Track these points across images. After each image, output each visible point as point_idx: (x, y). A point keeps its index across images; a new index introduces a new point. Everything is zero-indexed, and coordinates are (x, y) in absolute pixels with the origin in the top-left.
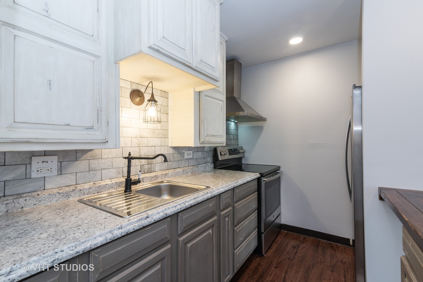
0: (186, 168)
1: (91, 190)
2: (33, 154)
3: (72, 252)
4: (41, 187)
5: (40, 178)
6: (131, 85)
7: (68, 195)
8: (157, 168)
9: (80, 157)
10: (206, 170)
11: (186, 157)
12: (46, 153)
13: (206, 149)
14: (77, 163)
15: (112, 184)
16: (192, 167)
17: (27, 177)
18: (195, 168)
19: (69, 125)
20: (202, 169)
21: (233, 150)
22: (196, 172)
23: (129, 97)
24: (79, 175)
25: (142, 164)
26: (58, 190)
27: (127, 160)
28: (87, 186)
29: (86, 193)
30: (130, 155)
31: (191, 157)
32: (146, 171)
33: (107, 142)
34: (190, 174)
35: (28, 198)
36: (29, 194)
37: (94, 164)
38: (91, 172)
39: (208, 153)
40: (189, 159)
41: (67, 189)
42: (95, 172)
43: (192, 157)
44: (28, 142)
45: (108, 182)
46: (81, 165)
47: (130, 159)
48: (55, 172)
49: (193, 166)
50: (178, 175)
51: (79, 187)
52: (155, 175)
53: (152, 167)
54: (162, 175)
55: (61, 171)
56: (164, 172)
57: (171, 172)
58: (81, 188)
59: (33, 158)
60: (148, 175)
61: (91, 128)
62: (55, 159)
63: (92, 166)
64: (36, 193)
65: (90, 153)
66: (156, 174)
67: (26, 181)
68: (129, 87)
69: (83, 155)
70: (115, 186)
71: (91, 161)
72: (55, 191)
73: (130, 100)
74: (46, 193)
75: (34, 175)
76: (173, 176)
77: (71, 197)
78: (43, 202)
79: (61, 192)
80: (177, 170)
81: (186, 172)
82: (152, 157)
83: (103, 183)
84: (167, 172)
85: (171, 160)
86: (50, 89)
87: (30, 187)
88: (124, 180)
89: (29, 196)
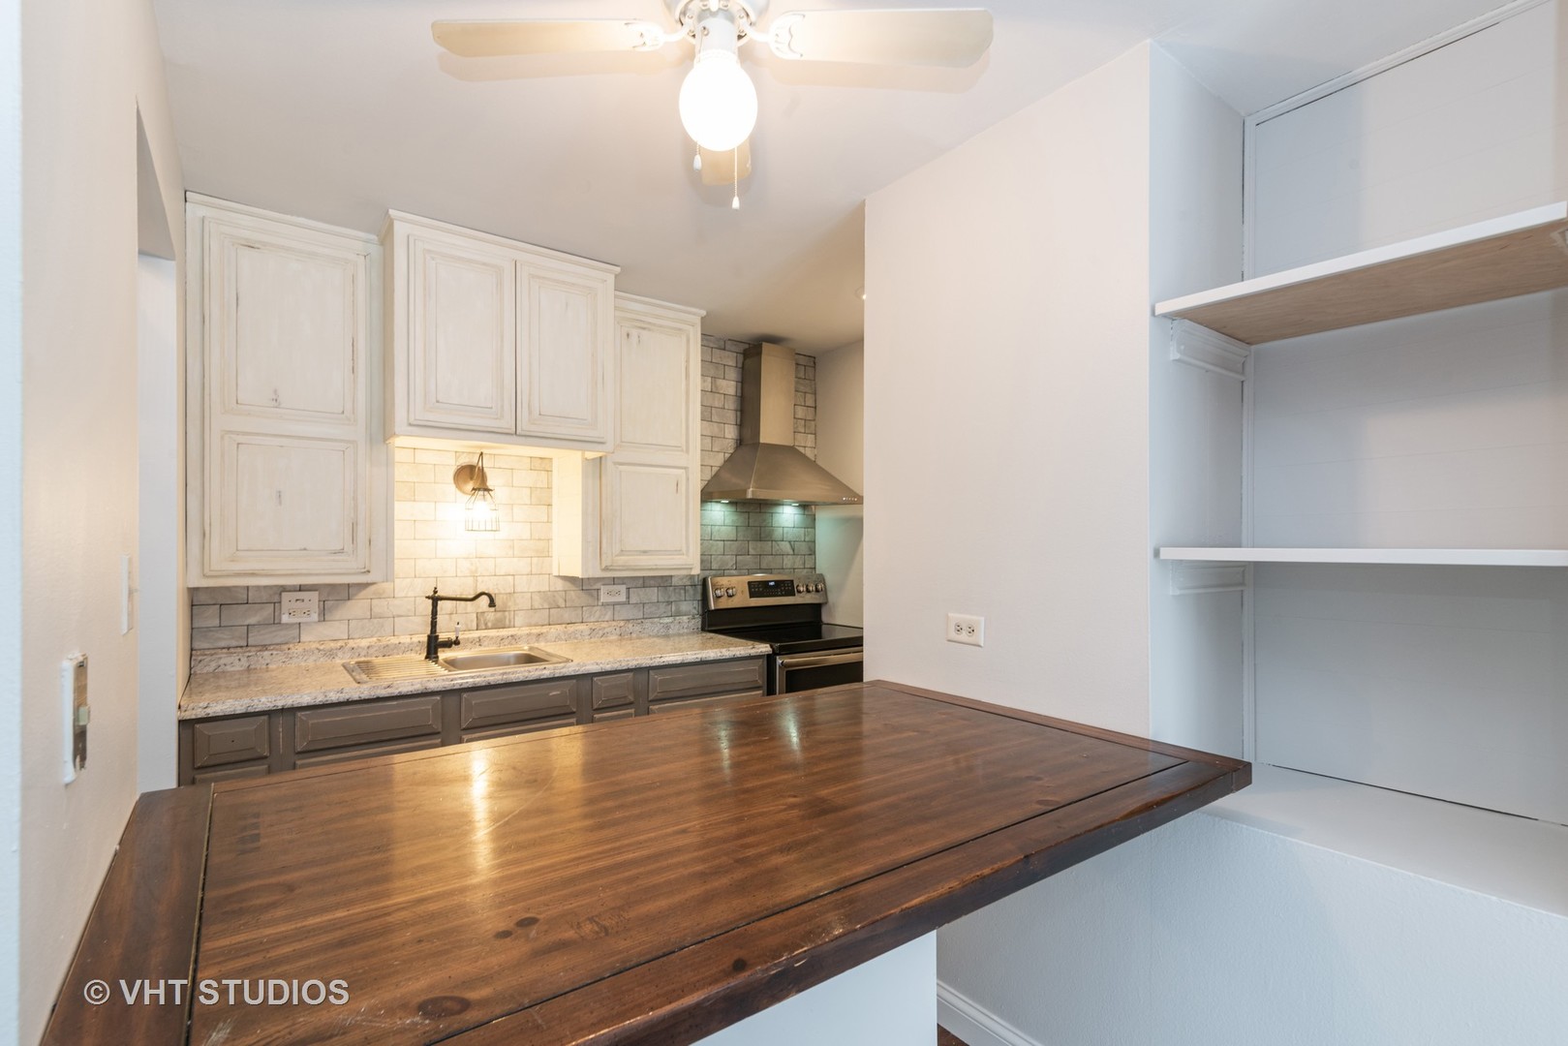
0: (604, 625)
1: (371, 651)
2: (284, 589)
3: (269, 704)
4: (294, 638)
5: (293, 624)
6: (457, 458)
7: (331, 654)
8: (519, 621)
9: (356, 595)
10: (671, 632)
11: (604, 598)
12: (301, 588)
13: (675, 581)
14: (349, 603)
15: (412, 643)
16: (622, 623)
17: (275, 622)
18: (630, 626)
19: (305, 549)
20: (657, 629)
21: (772, 584)
22: (634, 635)
23: (452, 481)
24: (353, 623)
25: (480, 611)
26: (318, 646)
27: (430, 601)
28: (364, 643)
29: (362, 654)
30: (435, 592)
31: (622, 598)
32: (490, 625)
33: (369, 572)
34: (614, 637)
35: (275, 652)
36: (277, 647)
37: (379, 606)
38: (375, 621)
39: (682, 591)
40: (614, 604)
41: (333, 645)
42: (381, 620)
43: (624, 600)
44: (253, 575)
45: (405, 639)
46: (357, 607)
47: (435, 599)
48: (315, 617)
49: (628, 620)
50: (576, 638)
51: (351, 643)
52: (510, 633)
53: (505, 618)
54: (529, 635)
55: (323, 615)
56: (536, 630)
57: (554, 630)
58: (354, 646)
59: (283, 594)
60: (493, 633)
61: (341, 551)
62: (314, 596)
63: (376, 610)
64: (285, 647)
65: (372, 588)
66: (513, 633)
67: (274, 628)
68: (453, 462)
69: (360, 591)
70: (418, 648)
71: (375, 602)
72: (314, 646)
73: (454, 486)
74: (300, 648)
75: (285, 619)
76: (561, 639)
77: (337, 658)
78: (295, 660)
79: (322, 648)
80: (571, 628)
81: (601, 633)
82: (471, 597)
83: (394, 640)
84: (544, 629)
85: (559, 604)
86: (280, 503)
87: (280, 636)
88: (424, 639)
89: (277, 650)
